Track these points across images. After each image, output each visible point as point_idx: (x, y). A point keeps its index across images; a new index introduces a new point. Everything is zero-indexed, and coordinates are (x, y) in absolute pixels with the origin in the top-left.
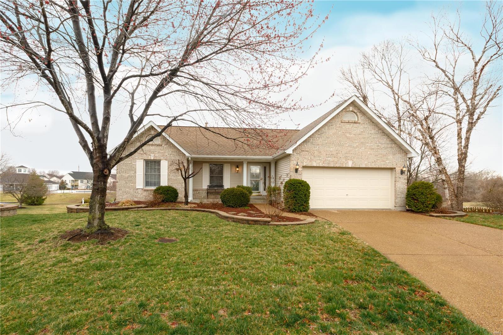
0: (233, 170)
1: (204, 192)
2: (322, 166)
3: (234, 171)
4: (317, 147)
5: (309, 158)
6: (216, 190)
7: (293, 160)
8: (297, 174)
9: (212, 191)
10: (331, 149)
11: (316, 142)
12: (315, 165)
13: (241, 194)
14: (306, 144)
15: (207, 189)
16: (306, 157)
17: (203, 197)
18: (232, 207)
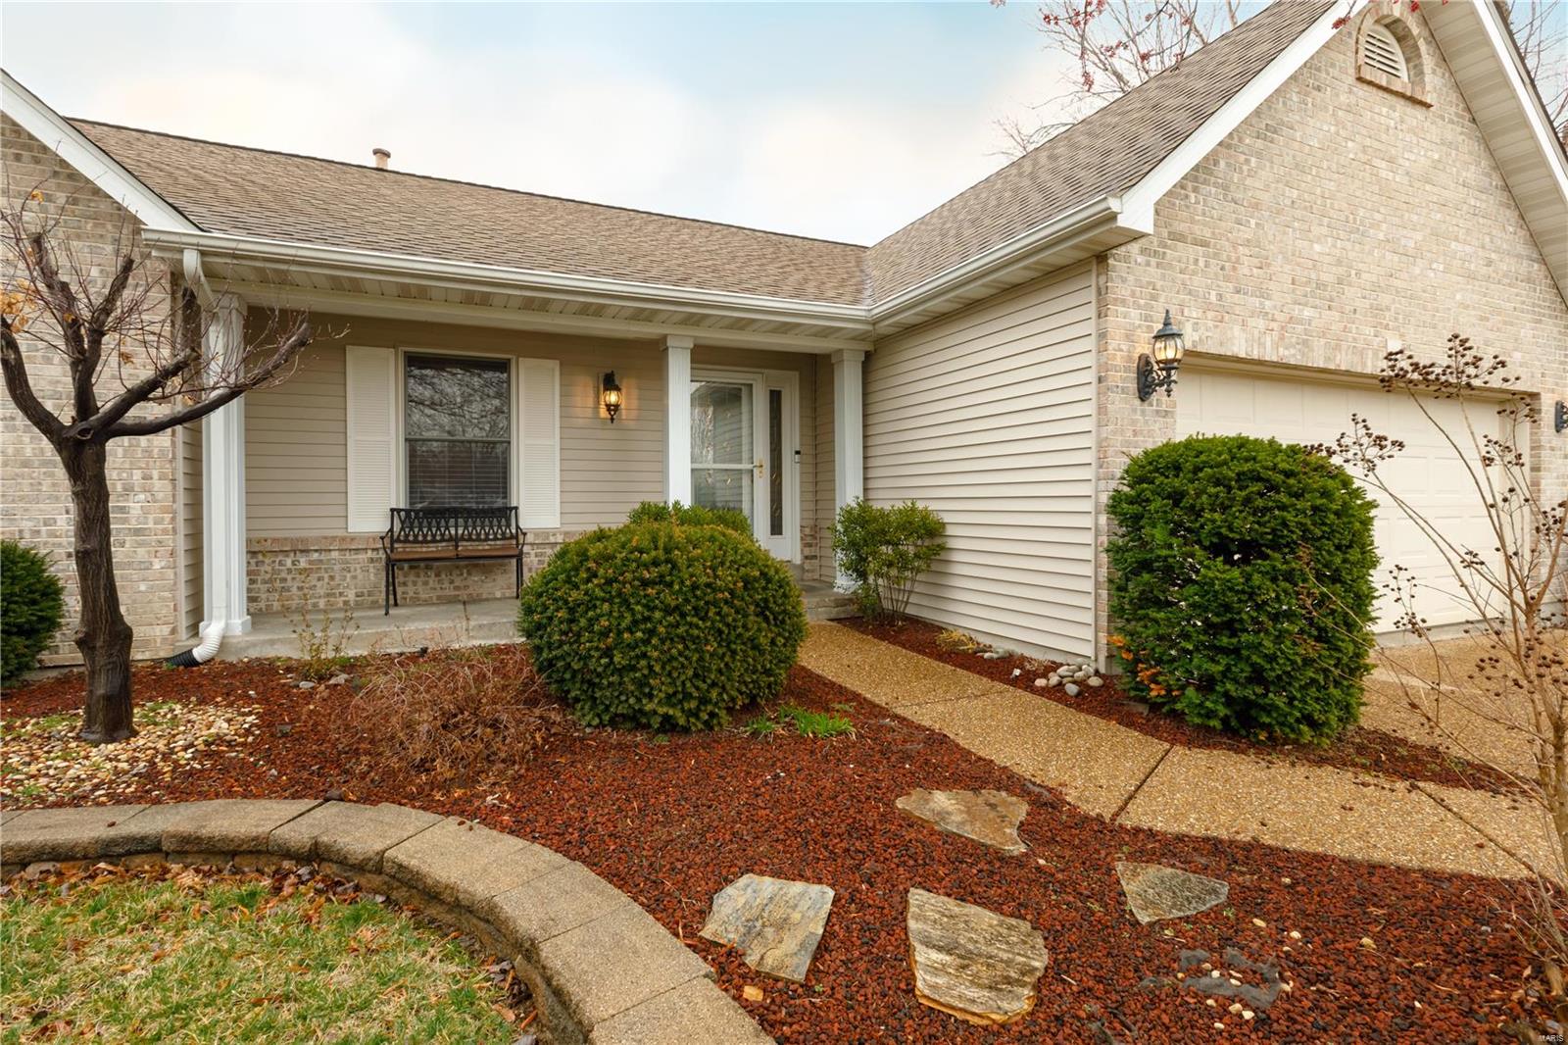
0: (578, 400)
1: (362, 556)
2: (1275, 359)
3: (589, 413)
4: (1253, 222)
5: (1213, 298)
6: (455, 540)
7: (1124, 302)
8: (1146, 406)
9: (431, 550)
10: (1317, 247)
11: (1248, 182)
12: (1239, 345)
13: (748, 583)
14: (1195, 190)
15: (390, 538)
16: (1198, 282)
17: (351, 596)
18: (668, 725)
